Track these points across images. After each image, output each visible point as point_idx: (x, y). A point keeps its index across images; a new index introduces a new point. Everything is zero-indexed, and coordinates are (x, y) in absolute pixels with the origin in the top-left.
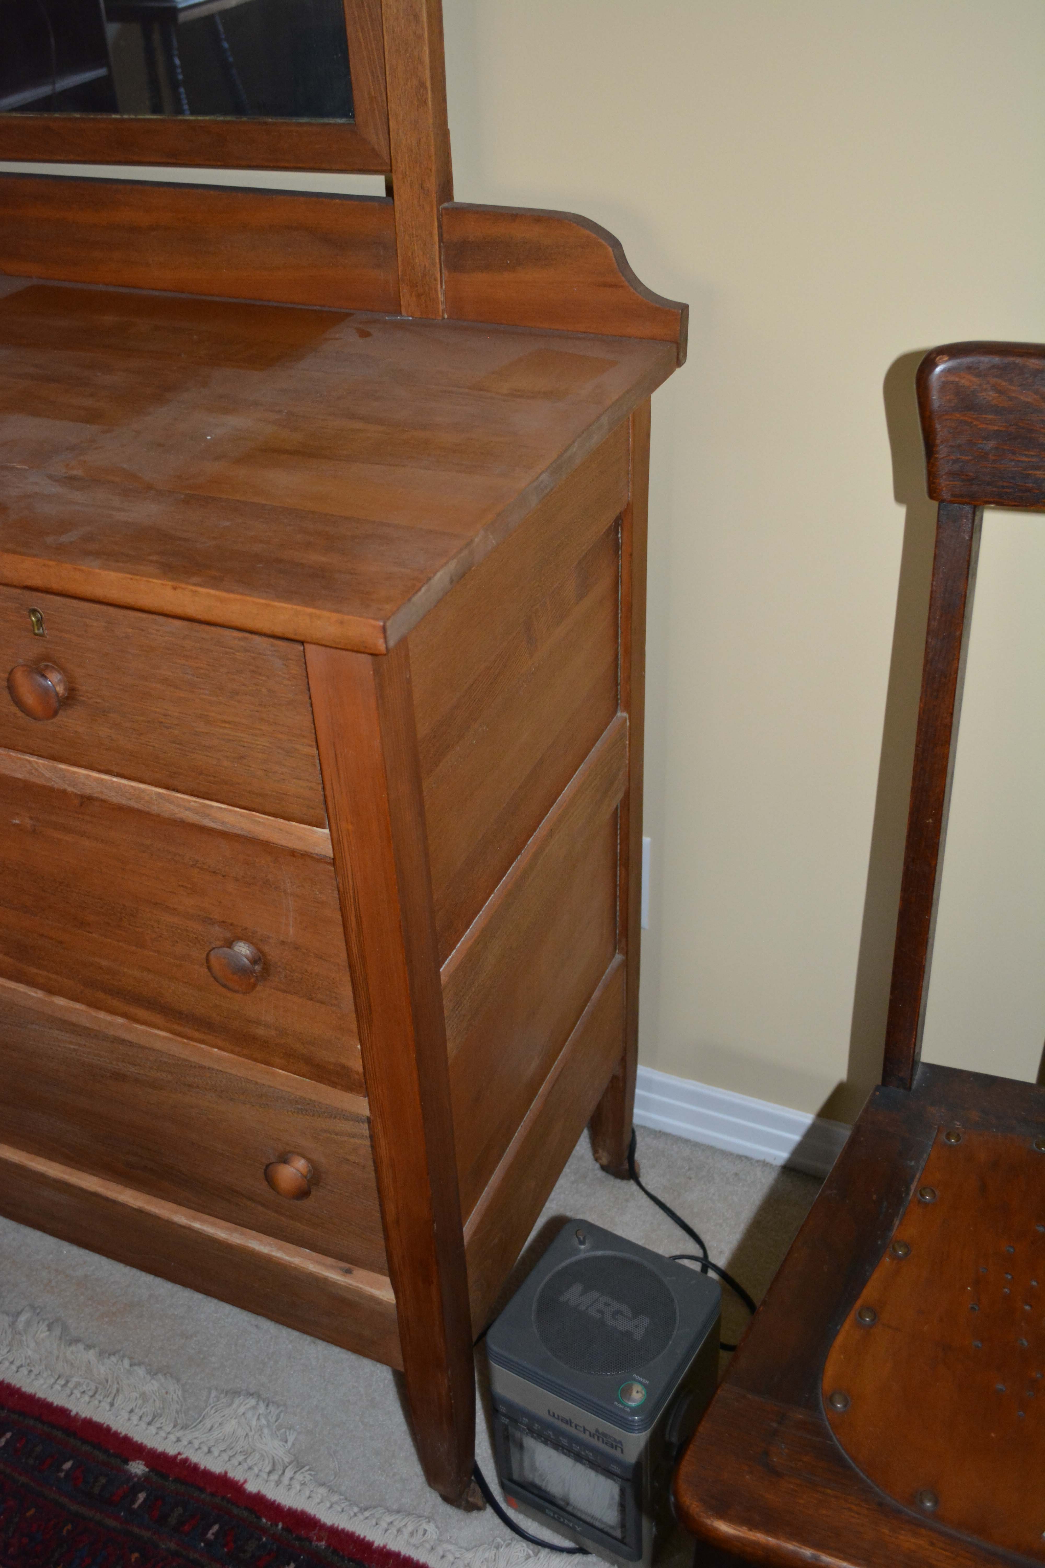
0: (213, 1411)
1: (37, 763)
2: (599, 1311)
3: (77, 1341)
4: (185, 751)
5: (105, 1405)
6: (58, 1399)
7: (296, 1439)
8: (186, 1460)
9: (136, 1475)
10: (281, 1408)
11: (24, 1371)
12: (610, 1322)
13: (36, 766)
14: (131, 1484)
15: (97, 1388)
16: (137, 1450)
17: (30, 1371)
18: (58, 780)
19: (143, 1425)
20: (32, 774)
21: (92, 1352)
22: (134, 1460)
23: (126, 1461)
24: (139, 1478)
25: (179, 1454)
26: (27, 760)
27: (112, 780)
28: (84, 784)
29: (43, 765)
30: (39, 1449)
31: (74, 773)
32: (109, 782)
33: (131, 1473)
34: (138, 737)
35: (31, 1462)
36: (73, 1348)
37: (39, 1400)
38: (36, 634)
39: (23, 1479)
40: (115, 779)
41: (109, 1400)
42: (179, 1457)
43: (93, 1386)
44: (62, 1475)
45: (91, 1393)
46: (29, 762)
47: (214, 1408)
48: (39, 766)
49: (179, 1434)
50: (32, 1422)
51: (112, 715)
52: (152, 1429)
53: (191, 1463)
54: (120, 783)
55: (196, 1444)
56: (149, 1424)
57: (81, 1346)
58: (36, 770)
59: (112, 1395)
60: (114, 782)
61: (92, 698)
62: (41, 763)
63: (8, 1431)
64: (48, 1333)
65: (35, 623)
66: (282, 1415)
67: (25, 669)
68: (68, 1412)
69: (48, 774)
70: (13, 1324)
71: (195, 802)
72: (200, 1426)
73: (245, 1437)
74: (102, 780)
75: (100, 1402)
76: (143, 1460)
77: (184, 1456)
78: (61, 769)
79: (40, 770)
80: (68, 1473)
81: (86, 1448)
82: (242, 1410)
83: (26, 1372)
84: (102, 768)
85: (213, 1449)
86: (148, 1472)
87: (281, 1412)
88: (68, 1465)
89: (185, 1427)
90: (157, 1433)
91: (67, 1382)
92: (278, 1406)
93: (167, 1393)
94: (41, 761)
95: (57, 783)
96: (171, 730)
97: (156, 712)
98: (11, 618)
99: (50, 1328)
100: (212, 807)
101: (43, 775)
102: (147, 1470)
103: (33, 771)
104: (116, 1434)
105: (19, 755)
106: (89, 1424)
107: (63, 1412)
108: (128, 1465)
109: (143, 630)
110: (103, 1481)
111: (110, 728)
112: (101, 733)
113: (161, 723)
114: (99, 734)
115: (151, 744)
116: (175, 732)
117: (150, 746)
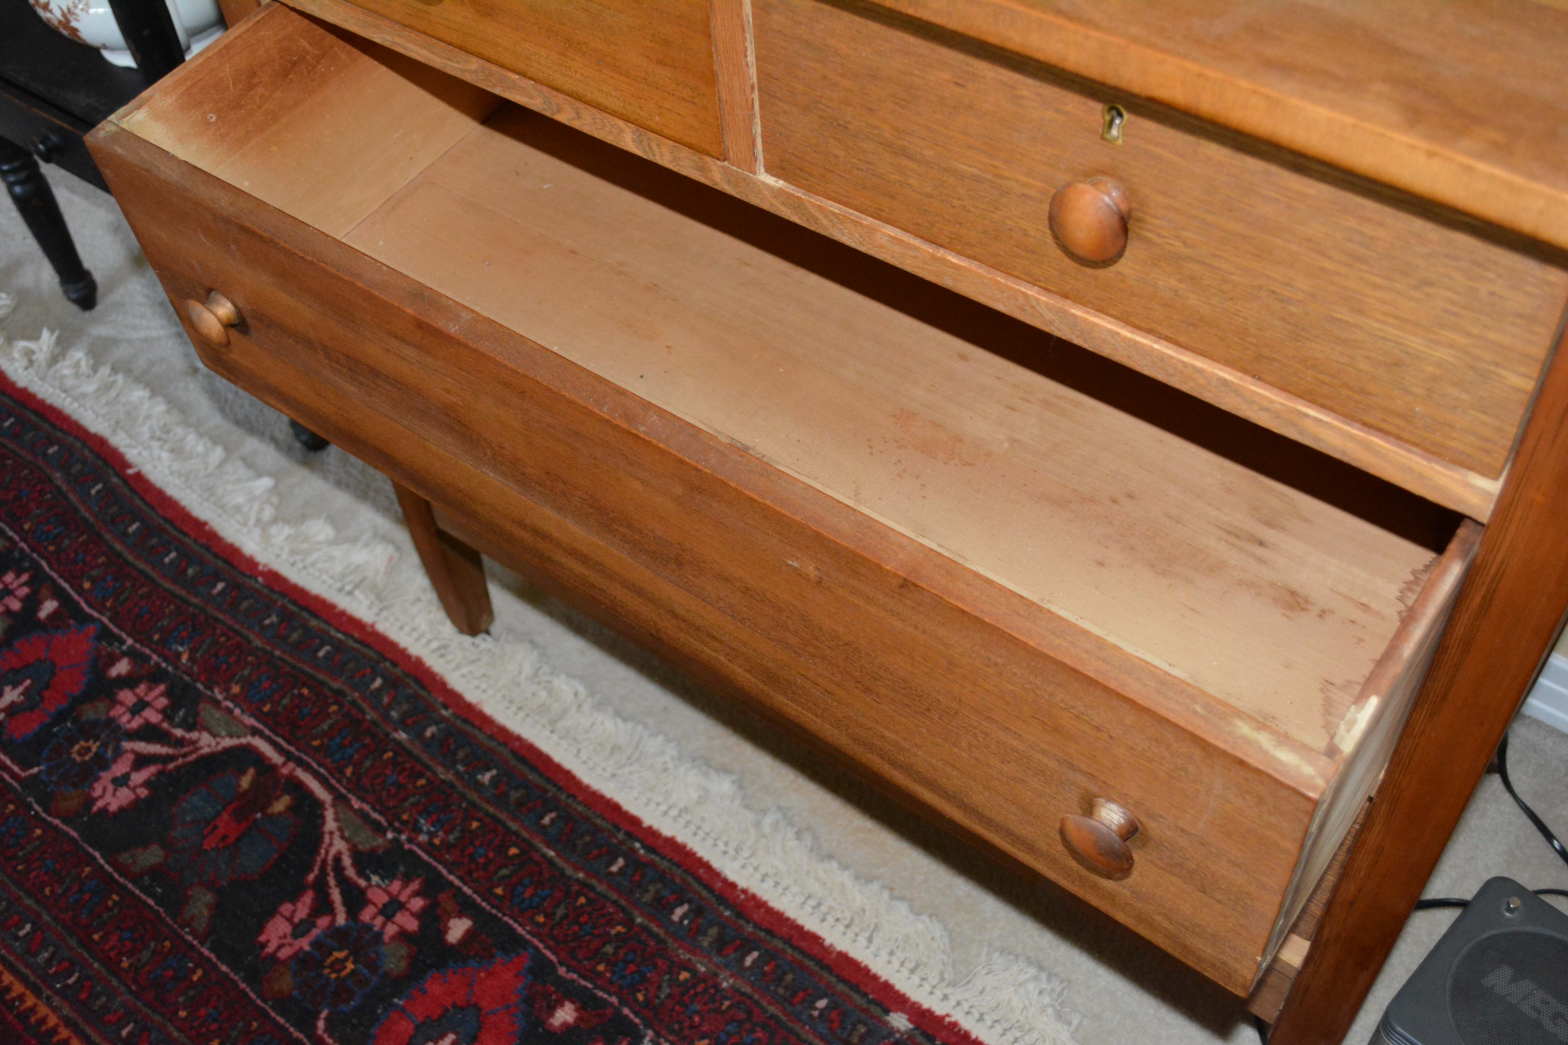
0: (984, 972)
1: (1037, 300)
2: (1534, 1008)
3: (830, 857)
5: (862, 940)
6: (811, 924)
7: (1080, 1023)
8: (955, 1024)
9: (898, 1031)
10: (1065, 985)
11: (770, 882)
12: (1549, 1026)
13: (1034, 302)
14: (892, 1040)
15: (852, 919)
16: (901, 1002)
17: (777, 884)
19: (905, 972)
20: (1024, 310)
21: (847, 873)
22: (896, 1011)
23: (887, 1011)
24: (902, 1034)
25: (948, 1015)
26: (1019, 291)
27: (1152, 347)
29: (1046, 304)
30: (789, 977)
33: (893, 1028)
34: (1223, 301)
35: (781, 991)
36: (826, 865)
37: (788, 919)
39: (772, 1009)
41: (867, 935)
42: (947, 1019)
43: (848, 915)
44: (816, 1013)
45: (846, 922)
46: (1025, 296)
47: (987, 968)
48: (1038, 304)
49: (948, 991)
50: (780, 945)
51: (1190, 265)
52: (916, 980)
53: (960, 1030)
55: (966, 1006)
56: (912, 971)
57: (834, 865)
58: (1033, 307)
59: (871, 930)
61: (1165, 237)
62: (1044, 302)
63: (755, 949)
64: (796, 842)
65: (1107, 123)
66: (1066, 992)
68: (821, 941)
69: (1048, 316)
70: (758, 825)
71: (1282, 404)
72: (970, 986)
73: (1022, 1010)
74: (1136, 343)
75: (857, 935)
76: (906, 1013)
77: (953, 1019)
79: (1038, 308)
80: (822, 1011)
81: (841, 987)
82: (1022, 978)
83: (772, 884)
84: (1144, 323)
85: (986, 1017)
86: (912, 1030)
87: (1064, 989)
88: (822, 1004)
89: (953, 984)
90: (921, 986)
91: (819, 904)
92: (1062, 982)
93: (933, 939)
94: (1043, 298)
96: (1283, 305)
97: (1270, 278)
99: (799, 835)
100: (1306, 415)
102: (911, 1026)
103: (1027, 308)
104: (875, 978)
106: (843, 957)
107: (815, 939)
108: (888, 1015)
110: (863, 1030)
111: (1180, 281)
112: (1161, 283)
113: (1274, 292)
114: (1156, 284)
115: (1242, 314)
116: (1293, 309)
117: (1239, 316)
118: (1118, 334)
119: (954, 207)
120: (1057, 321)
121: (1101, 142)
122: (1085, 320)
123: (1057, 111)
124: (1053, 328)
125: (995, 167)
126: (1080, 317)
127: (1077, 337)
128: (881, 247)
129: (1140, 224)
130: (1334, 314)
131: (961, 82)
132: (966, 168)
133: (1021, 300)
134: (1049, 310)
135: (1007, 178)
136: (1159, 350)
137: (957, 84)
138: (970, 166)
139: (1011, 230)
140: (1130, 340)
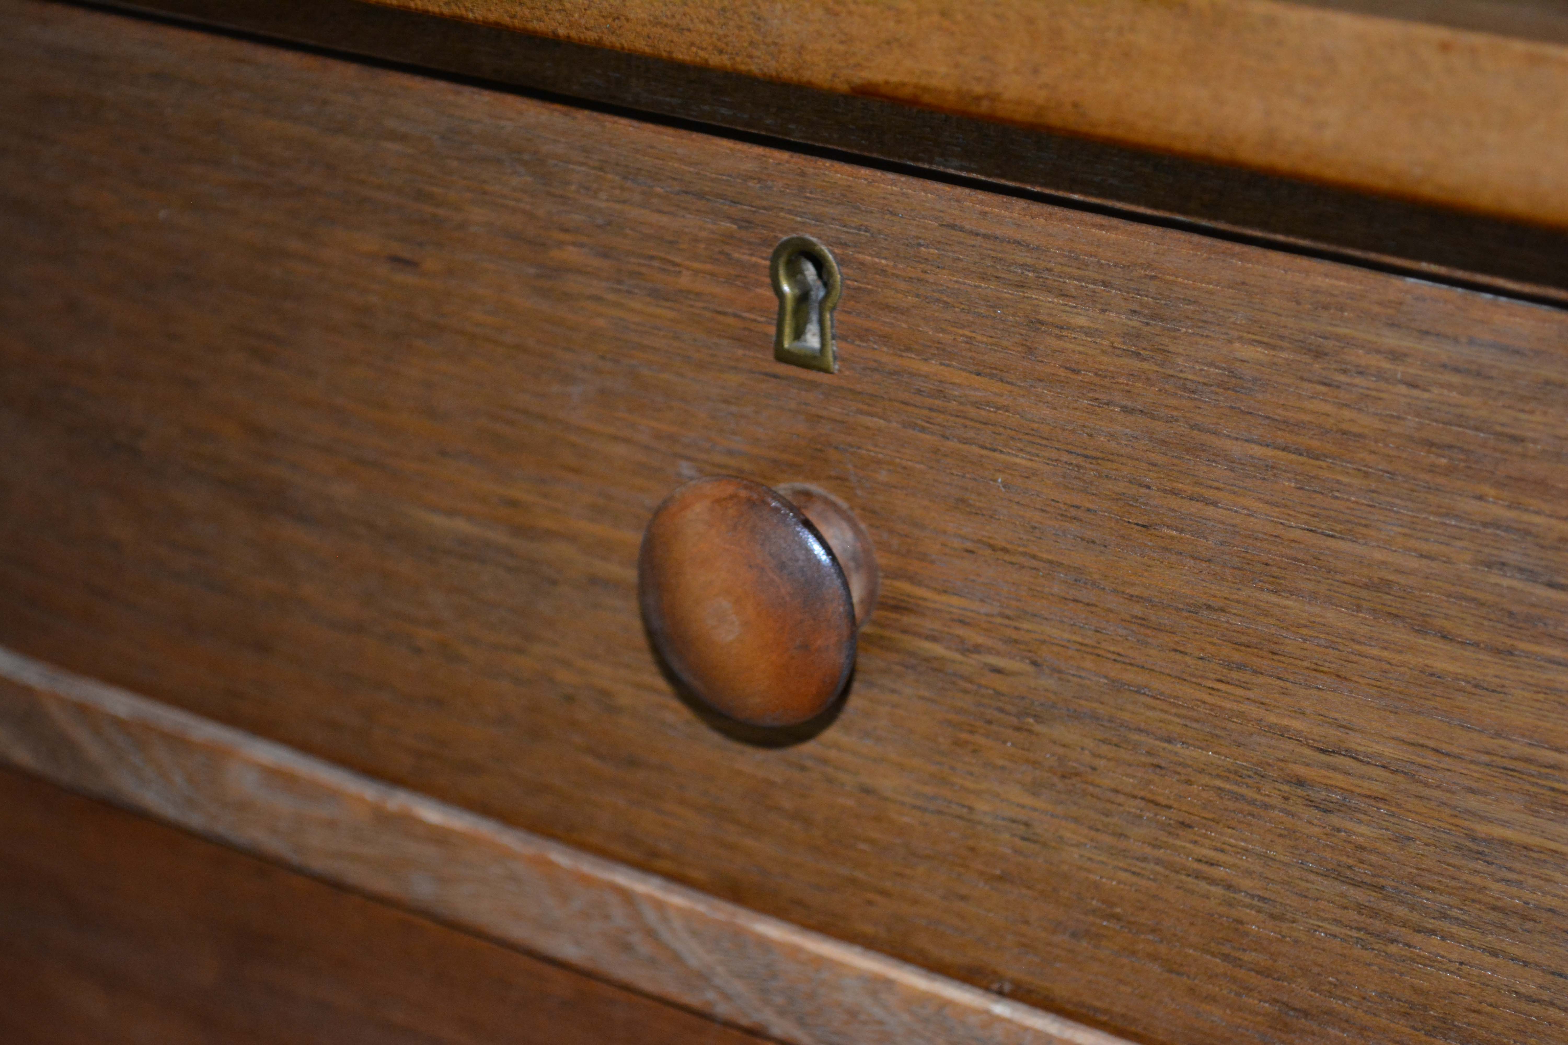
1: (660, 906)
4: (1389, 917)
13: (651, 916)
18: (737, 987)
20: (627, 947)
27: (987, 1012)
28: (853, 1014)
29: (687, 915)
31: (819, 961)
32: (973, 1020)
34: (1164, 837)
38: (783, 356)
40: (1002, 1009)
46: (627, 897)
48: (665, 920)
51: (1059, 731)
54: (1026, 1029)
58: (651, 934)
60: (1000, 1019)
61: (977, 649)
62: (679, 909)
65: (789, 306)
67: (730, 489)
74: (945, 1004)
78: (764, 943)
79: (665, 934)
84: (948, 956)
94: (677, 899)
95: (727, 997)
96: (1335, 820)
97: (1283, 733)
98: (685, 281)
101: (677, 958)
103: (636, 938)
105: (589, 866)
109: (1319, 354)
111: (1035, 788)
112: (982, 806)
113: (1300, 782)
114: (971, 809)
115: (1219, 872)
116: (1363, 832)
117: (1212, 881)
118: (889, 983)
119: (418, 651)
120: (720, 969)
121: (782, 369)
122: (795, 951)
123: (657, 295)
124: (711, 995)
125: (513, 503)
126: (781, 945)
127: (782, 1012)
128: (243, 806)
129: (907, 620)
130: (1482, 829)
131: (405, 253)
132: (439, 521)
133: (619, 915)
134: (694, 933)
135: (550, 535)
136: (1009, 1021)
137: (396, 260)
138: (451, 513)
139: (570, 699)
140: (925, 998)
